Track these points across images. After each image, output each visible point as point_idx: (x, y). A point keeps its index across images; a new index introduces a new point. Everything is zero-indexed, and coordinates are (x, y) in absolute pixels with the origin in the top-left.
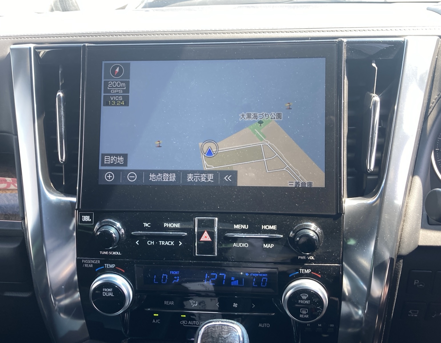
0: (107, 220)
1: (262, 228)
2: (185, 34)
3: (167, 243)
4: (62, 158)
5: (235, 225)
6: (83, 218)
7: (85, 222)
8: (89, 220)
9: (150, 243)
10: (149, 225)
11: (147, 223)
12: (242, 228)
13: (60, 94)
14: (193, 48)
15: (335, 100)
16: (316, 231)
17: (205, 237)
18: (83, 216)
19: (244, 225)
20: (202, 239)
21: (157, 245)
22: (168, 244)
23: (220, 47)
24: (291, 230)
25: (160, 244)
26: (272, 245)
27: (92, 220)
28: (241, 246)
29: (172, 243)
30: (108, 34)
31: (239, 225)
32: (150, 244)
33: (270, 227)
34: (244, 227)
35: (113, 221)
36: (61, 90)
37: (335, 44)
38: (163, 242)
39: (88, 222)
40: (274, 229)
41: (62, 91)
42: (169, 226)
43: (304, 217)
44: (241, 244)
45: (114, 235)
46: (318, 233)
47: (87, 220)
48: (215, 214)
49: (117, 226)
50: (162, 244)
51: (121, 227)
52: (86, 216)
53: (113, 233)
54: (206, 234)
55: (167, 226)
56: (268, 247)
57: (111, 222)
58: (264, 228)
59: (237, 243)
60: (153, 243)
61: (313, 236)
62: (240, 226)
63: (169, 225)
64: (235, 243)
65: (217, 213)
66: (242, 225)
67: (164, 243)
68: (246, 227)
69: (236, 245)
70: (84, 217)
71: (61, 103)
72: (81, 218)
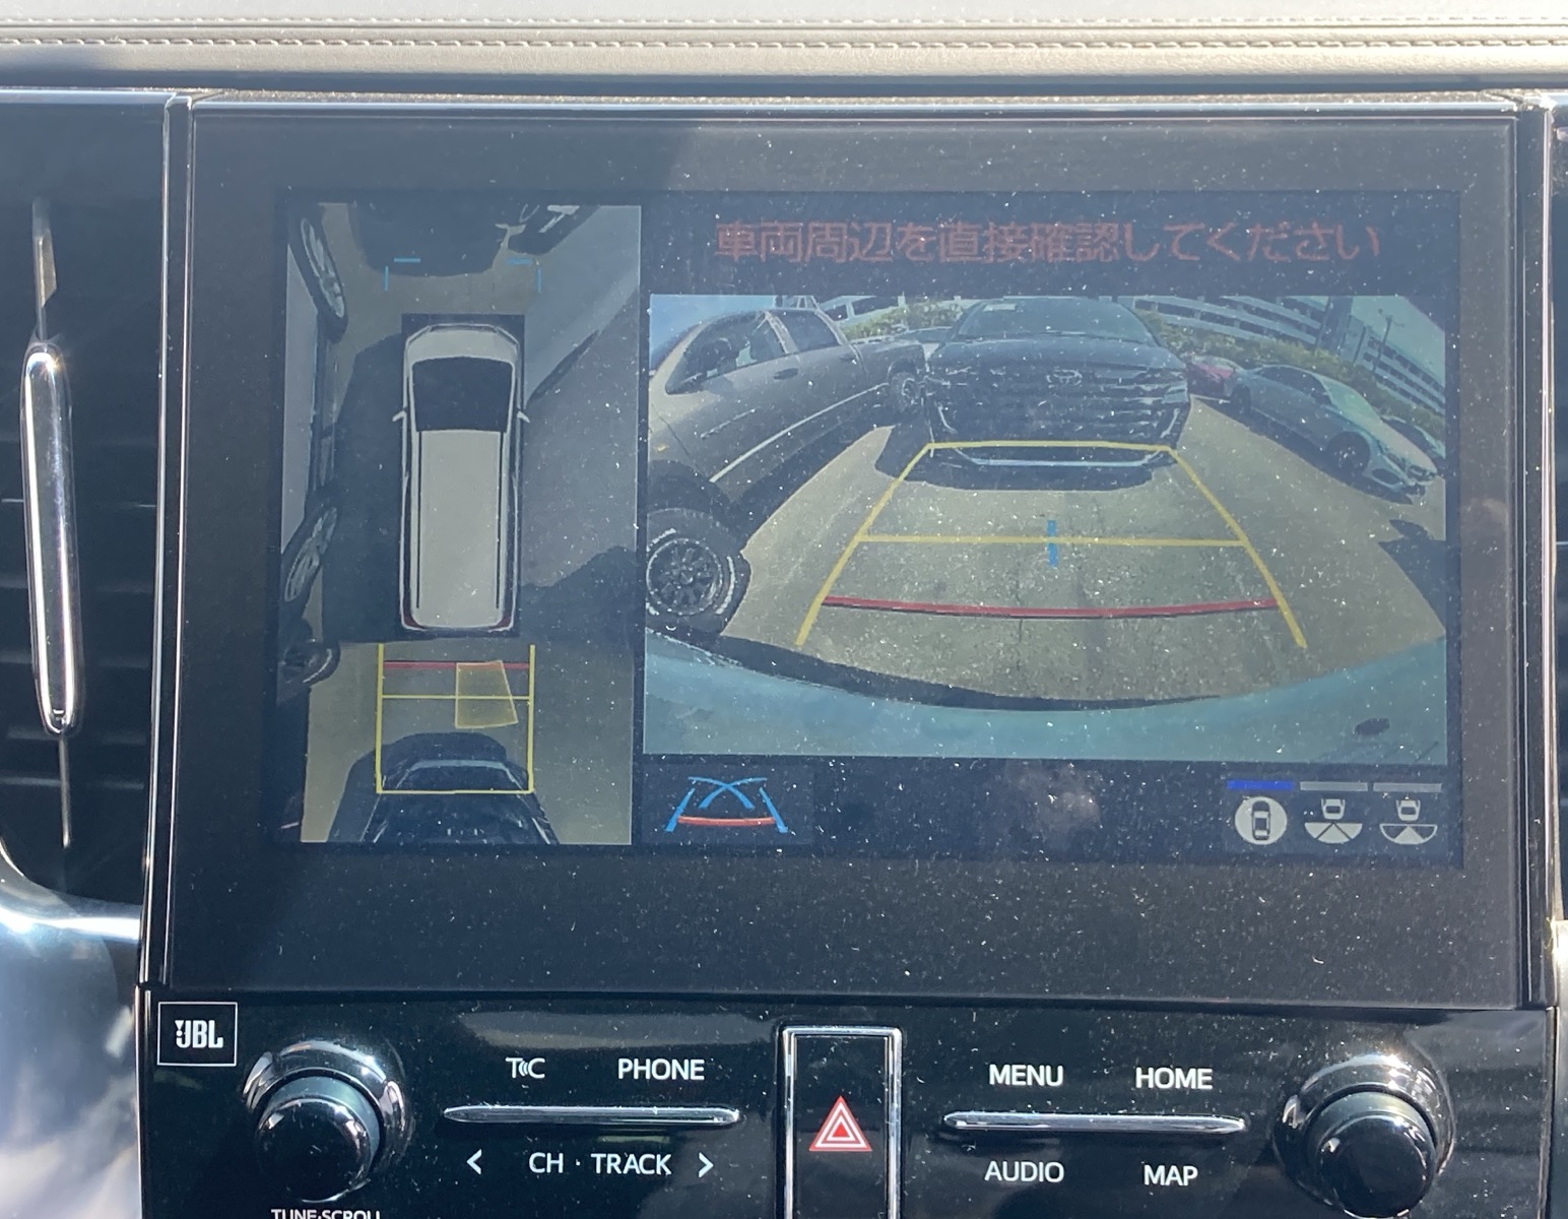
0: (306, 1046)
1: (1139, 1085)
2: (698, 40)
3: (636, 1165)
4: (58, 702)
5: (993, 1068)
6: (179, 1033)
7: (192, 1054)
8: (212, 1045)
9: (545, 1167)
10: (536, 1069)
11: (527, 1061)
12: (1030, 1083)
13: (44, 360)
14: (768, 130)
15: (1507, 415)
16: (1413, 1095)
17: (836, 1134)
18: (179, 1023)
19: (1042, 1067)
20: (819, 1144)
21: (581, 1175)
22: (640, 1169)
23: (910, 130)
24: (1291, 1090)
25: (598, 1171)
26: (1186, 1169)
27: (229, 1042)
28: (1024, 1179)
29: (661, 1163)
30: (283, 30)
31: (1015, 1067)
32: (542, 1171)
33: (1179, 1079)
34: (1042, 1076)
35: (338, 1049)
36: (49, 337)
37: (1507, 127)
38: (614, 1160)
39: (206, 1054)
40: (1201, 1086)
41: (51, 342)
42: (642, 1074)
43: (1353, 1027)
44: (1024, 1164)
45: (353, 1128)
46: (1422, 1101)
47: (203, 1045)
48: (884, 1010)
49: (365, 1072)
50: (609, 1171)
51: (382, 1076)
53: (350, 1117)
54: (841, 1113)
55: (636, 1076)
56: (1168, 1183)
57: (332, 1058)
58: (1145, 1082)
59: (1005, 1163)
60: (560, 1162)
61: (1407, 1125)
62: (1019, 1071)
63: (647, 1068)
64: (993, 1164)
65: (900, 1002)
66: (1030, 1069)
67: (616, 1165)
68: (1054, 1079)
69: (998, 1173)
70: (183, 1029)
71: (49, 412)
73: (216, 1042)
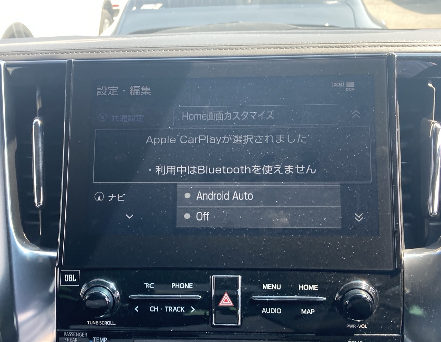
0: (96, 280)
1: (300, 289)
2: (193, 49)
3: (176, 309)
4: (39, 201)
5: (264, 285)
6: (66, 278)
7: (69, 283)
8: (73, 281)
9: (154, 310)
10: (152, 286)
11: (150, 284)
12: (273, 289)
13: (38, 121)
14: (208, 64)
15: (387, 126)
16: (369, 291)
17: (225, 301)
18: (66, 275)
19: (276, 285)
20: (221, 304)
21: (163, 312)
22: (177, 310)
24: (337, 291)
25: (167, 311)
26: (312, 310)
27: (77, 280)
28: (271, 313)
29: (182, 309)
31: (269, 285)
32: (153, 311)
33: (310, 287)
34: (276, 287)
35: (105, 281)
36: (39, 116)
37: (385, 59)
38: (170, 308)
39: (72, 283)
40: (315, 289)
41: (40, 117)
42: (177, 287)
43: (353, 274)
44: (271, 309)
45: (107, 299)
46: (371, 293)
47: (71, 281)
48: (237, 271)
49: (111, 287)
50: (169, 311)
51: (115, 289)
52: (70, 275)
53: (106, 296)
54: (226, 296)
55: (176, 288)
56: (307, 314)
57: (102, 282)
58: (301, 288)
59: (267, 309)
60: (157, 309)
61: (366, 297)
62: (270, 286)
63: (179, 285)
64: (264, 309)
65: (240, 269)
66: (273, 285)
67: (171, 309)
68: (279, 287)
69: (265, 311)
70: (67, 277)
71: (38, 133)
72: (63, 278)
73: (74, 280)
